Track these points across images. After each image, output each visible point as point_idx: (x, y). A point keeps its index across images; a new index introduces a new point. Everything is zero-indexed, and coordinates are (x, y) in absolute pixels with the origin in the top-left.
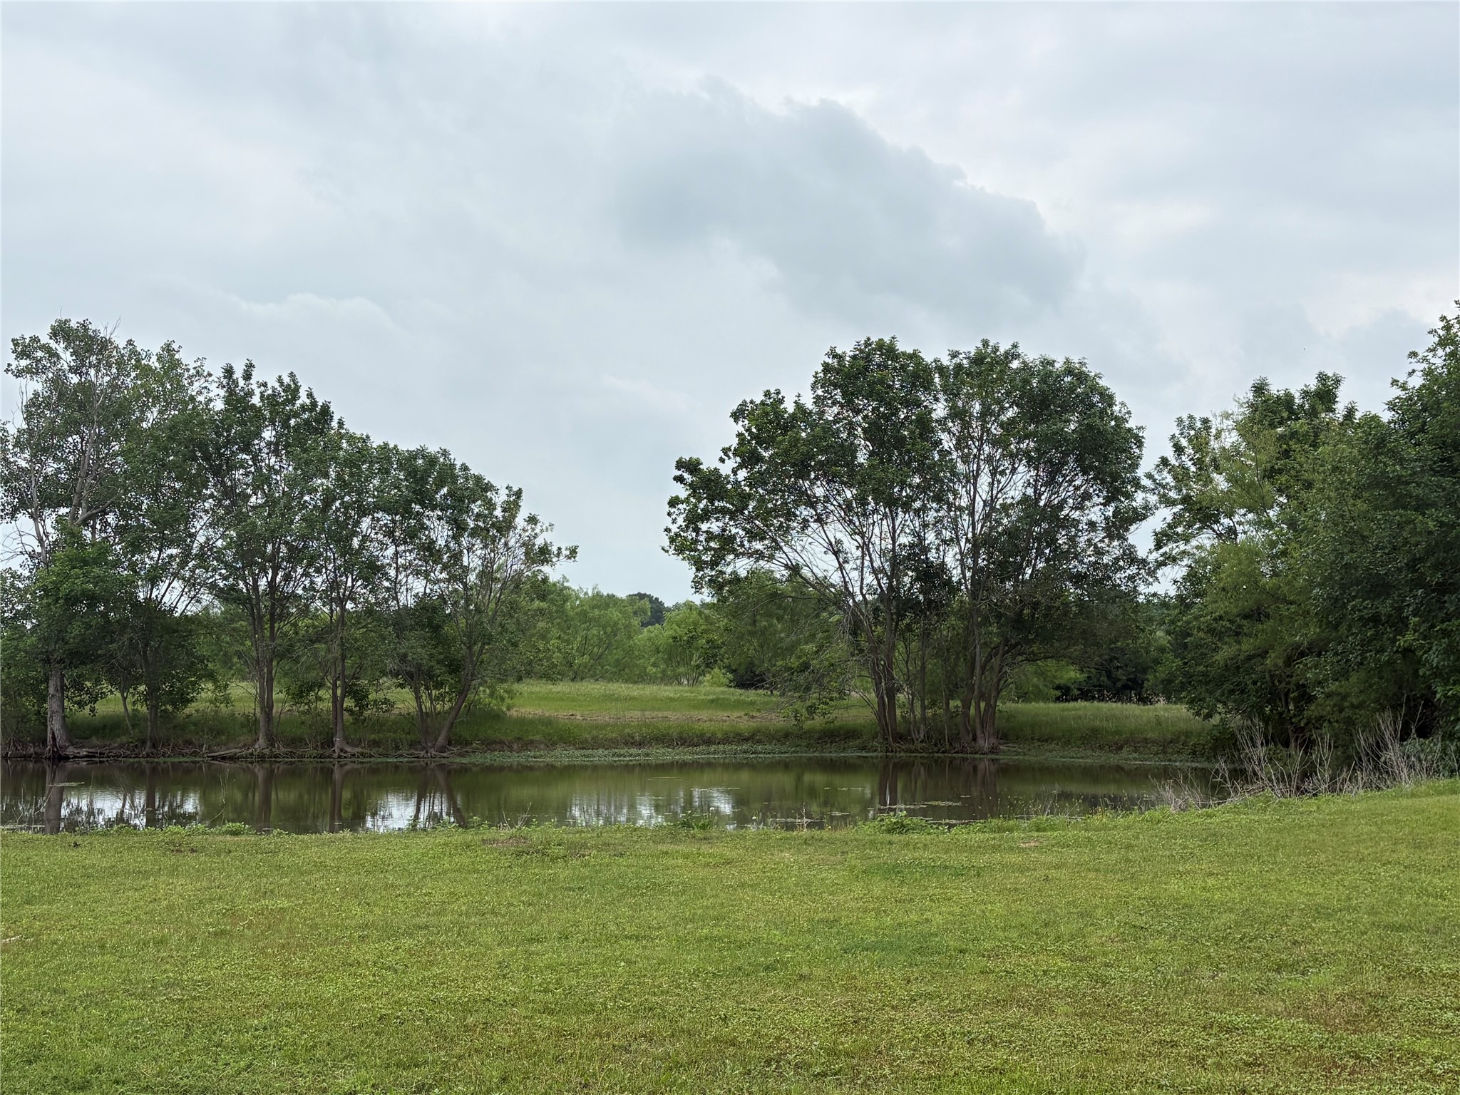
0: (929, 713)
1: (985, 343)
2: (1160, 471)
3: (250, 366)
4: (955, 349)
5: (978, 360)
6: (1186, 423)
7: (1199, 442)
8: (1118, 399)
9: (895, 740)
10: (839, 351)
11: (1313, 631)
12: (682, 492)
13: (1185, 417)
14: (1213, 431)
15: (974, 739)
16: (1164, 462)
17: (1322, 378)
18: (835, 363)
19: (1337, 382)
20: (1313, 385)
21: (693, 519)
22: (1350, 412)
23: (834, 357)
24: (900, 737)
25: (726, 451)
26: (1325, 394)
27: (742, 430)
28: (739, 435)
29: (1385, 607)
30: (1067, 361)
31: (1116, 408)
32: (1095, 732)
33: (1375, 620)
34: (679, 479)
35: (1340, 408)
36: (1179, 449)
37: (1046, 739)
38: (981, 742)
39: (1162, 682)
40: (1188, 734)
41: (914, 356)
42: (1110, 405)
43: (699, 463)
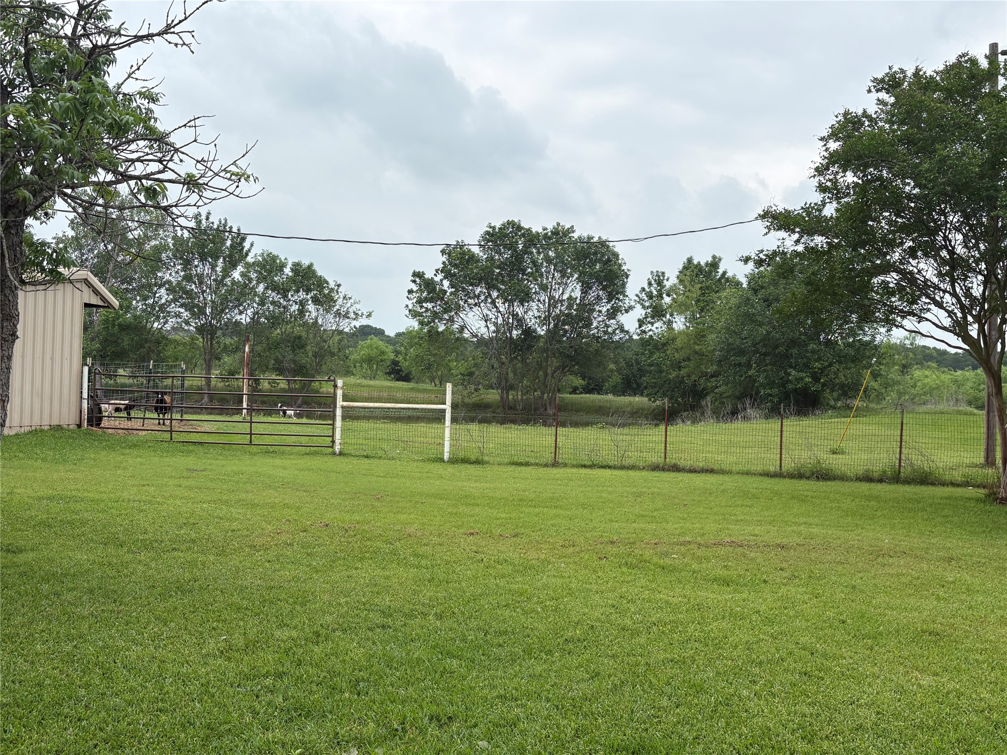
0: (524, 397)
1: (558, 224)
2: (642, 293)
3: (209, 213)
4: (546, 226)
5: (555, 232)
6: (655, 274)
7: (660, 283)
8: (620, 257)
9: (508, 409)
10: (492, 225)
11: (715, 367)
12: (415, 288)
13: (655, 271)
14: (666, 278)
15: (546, 410)
16: (643, 289)
17: (714, 257)
18: (491, 230)
19: (720, 259)
20: (710, 260)
21: (420, 302)
22: (725, 273)
23: (491, 227)
24: (512, 408)
25: (437, 271)
26: (714, 264)
27: (445, 260)
28: (444, 263)
29: (743, 360)
30: (600, 238)
31: (620, 261)
32: (601, 407)
33: (740, 365)
34: (414, 281)
35: (721, 271)
36: (650, 284)
37: (577, 411)
38: (549, 411)
39: (612, 387)
40: (643, 409)
41: (529, 230)
42: (618, 260)
43: (423, 273)
